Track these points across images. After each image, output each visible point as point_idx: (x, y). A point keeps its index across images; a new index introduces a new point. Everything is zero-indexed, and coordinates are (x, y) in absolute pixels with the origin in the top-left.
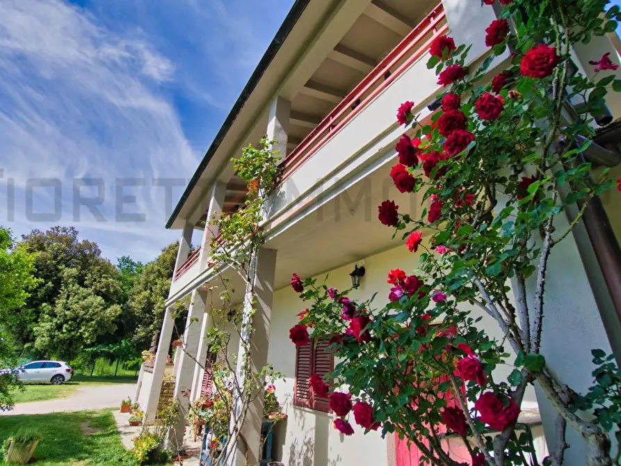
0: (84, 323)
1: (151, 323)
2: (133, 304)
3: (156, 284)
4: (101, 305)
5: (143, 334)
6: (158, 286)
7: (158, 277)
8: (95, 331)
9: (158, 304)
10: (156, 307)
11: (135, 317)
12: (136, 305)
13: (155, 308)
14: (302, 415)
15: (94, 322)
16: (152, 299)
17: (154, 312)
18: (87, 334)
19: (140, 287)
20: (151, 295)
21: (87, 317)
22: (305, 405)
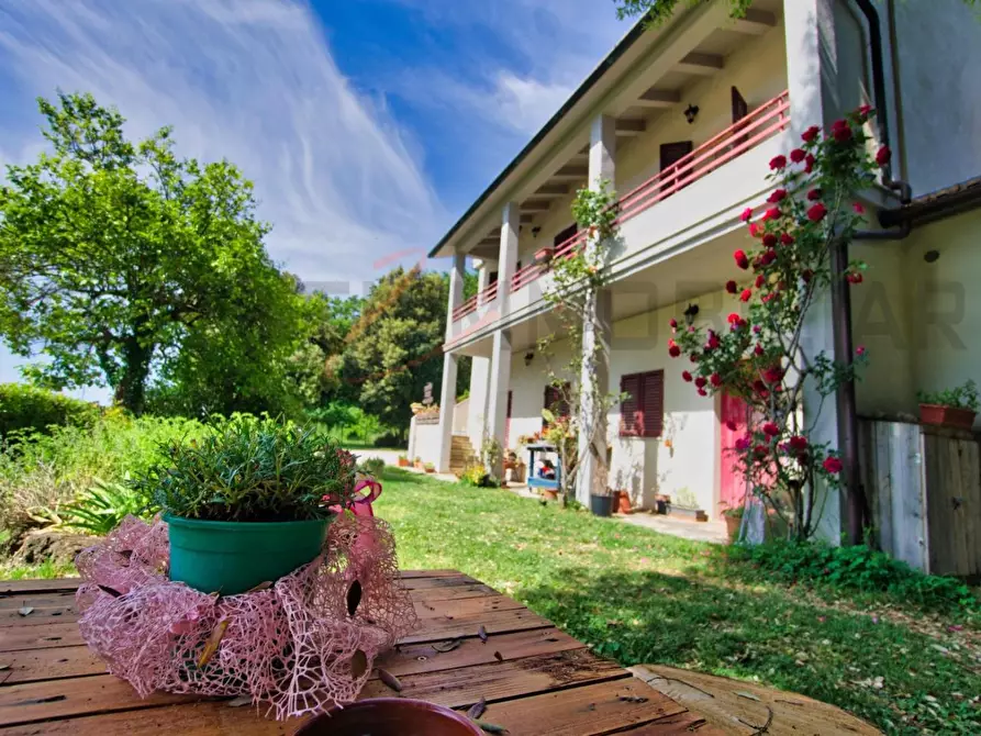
0: (304, 378)
1: (382, 378)
2: (356, 354)
3: (381, 327)
4: (320, 356)
5: (373, 392)
6: (385, 330)
7: (383, 318)
8: (318, 388)
9: (389, 353)
10: (386, 356)
11: (359, 370)
12: (361, 356)
13: (387, 358)
14: (629, 445)
15: (315, 377)
16: (380, 347)
17: (385, 363)
18: (309, 392)
19: (361, 331)
20: (377, 341)
21: (307, 370)
22: (632, 435)
